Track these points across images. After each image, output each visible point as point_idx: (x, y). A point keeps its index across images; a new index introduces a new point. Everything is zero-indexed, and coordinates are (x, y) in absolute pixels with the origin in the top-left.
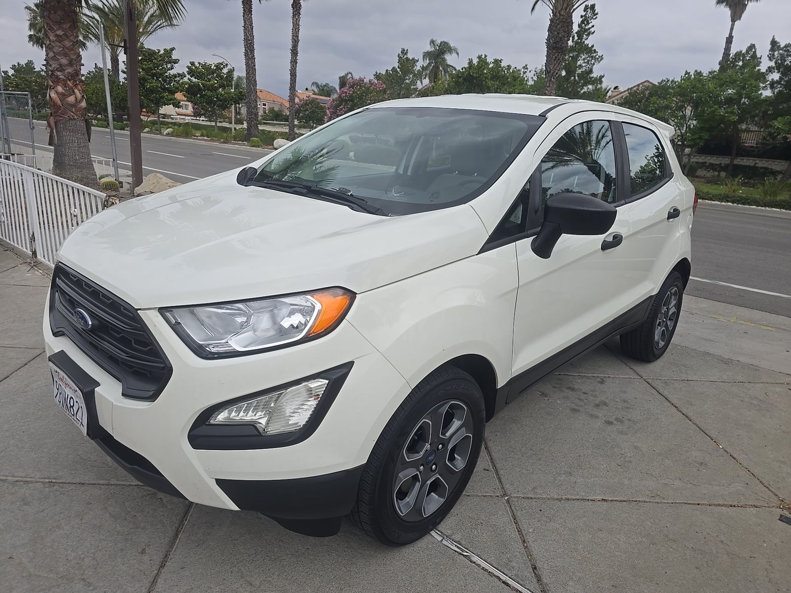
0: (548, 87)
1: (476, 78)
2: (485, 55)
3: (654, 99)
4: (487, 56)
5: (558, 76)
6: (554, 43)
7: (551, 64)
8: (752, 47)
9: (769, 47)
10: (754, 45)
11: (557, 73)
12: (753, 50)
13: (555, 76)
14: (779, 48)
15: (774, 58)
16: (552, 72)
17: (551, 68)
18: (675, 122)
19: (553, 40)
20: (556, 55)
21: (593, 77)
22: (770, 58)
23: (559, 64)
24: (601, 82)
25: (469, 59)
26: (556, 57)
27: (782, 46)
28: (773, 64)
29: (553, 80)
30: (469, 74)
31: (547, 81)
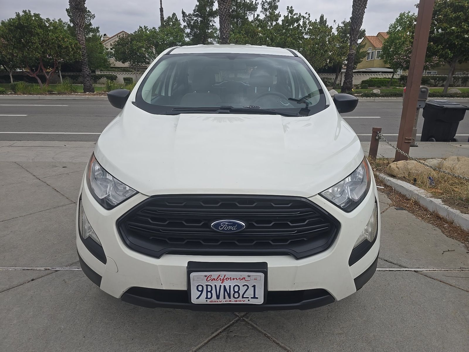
0: (79, 34)
1: (27, 27)
2: (29, 10)
3: (134, 42)
4: (30, 11)
5: (84, 27)
6: (76, 5)
7: (77, 19)
8: (174, 14)
9: (182, 15)
10: (175, 13)
11: (83, 25)
12: (175, 16)
13: (82, 27)
14: (186, 16)
15: (186, 21)
16: (79, 24)
17: (78, 21)
18: (149, 56)
19: (74, 3)
20: (79, 14)
21: (92, 28)
22: (183, 21)
23: (83, 19)
24: (98, 31)
25: (16, 13)
26: (79, 15)
27: (187, 15)
28: (186, 24)
29: (81, 29)
30: (20, 24)
31: (78, 30)
